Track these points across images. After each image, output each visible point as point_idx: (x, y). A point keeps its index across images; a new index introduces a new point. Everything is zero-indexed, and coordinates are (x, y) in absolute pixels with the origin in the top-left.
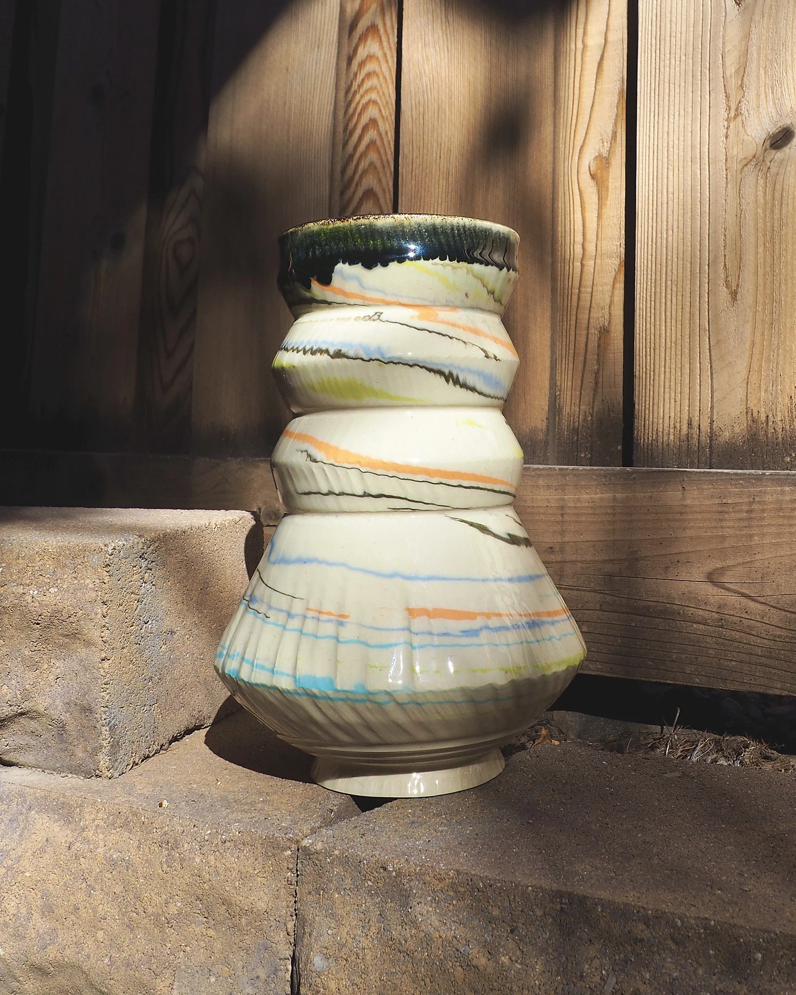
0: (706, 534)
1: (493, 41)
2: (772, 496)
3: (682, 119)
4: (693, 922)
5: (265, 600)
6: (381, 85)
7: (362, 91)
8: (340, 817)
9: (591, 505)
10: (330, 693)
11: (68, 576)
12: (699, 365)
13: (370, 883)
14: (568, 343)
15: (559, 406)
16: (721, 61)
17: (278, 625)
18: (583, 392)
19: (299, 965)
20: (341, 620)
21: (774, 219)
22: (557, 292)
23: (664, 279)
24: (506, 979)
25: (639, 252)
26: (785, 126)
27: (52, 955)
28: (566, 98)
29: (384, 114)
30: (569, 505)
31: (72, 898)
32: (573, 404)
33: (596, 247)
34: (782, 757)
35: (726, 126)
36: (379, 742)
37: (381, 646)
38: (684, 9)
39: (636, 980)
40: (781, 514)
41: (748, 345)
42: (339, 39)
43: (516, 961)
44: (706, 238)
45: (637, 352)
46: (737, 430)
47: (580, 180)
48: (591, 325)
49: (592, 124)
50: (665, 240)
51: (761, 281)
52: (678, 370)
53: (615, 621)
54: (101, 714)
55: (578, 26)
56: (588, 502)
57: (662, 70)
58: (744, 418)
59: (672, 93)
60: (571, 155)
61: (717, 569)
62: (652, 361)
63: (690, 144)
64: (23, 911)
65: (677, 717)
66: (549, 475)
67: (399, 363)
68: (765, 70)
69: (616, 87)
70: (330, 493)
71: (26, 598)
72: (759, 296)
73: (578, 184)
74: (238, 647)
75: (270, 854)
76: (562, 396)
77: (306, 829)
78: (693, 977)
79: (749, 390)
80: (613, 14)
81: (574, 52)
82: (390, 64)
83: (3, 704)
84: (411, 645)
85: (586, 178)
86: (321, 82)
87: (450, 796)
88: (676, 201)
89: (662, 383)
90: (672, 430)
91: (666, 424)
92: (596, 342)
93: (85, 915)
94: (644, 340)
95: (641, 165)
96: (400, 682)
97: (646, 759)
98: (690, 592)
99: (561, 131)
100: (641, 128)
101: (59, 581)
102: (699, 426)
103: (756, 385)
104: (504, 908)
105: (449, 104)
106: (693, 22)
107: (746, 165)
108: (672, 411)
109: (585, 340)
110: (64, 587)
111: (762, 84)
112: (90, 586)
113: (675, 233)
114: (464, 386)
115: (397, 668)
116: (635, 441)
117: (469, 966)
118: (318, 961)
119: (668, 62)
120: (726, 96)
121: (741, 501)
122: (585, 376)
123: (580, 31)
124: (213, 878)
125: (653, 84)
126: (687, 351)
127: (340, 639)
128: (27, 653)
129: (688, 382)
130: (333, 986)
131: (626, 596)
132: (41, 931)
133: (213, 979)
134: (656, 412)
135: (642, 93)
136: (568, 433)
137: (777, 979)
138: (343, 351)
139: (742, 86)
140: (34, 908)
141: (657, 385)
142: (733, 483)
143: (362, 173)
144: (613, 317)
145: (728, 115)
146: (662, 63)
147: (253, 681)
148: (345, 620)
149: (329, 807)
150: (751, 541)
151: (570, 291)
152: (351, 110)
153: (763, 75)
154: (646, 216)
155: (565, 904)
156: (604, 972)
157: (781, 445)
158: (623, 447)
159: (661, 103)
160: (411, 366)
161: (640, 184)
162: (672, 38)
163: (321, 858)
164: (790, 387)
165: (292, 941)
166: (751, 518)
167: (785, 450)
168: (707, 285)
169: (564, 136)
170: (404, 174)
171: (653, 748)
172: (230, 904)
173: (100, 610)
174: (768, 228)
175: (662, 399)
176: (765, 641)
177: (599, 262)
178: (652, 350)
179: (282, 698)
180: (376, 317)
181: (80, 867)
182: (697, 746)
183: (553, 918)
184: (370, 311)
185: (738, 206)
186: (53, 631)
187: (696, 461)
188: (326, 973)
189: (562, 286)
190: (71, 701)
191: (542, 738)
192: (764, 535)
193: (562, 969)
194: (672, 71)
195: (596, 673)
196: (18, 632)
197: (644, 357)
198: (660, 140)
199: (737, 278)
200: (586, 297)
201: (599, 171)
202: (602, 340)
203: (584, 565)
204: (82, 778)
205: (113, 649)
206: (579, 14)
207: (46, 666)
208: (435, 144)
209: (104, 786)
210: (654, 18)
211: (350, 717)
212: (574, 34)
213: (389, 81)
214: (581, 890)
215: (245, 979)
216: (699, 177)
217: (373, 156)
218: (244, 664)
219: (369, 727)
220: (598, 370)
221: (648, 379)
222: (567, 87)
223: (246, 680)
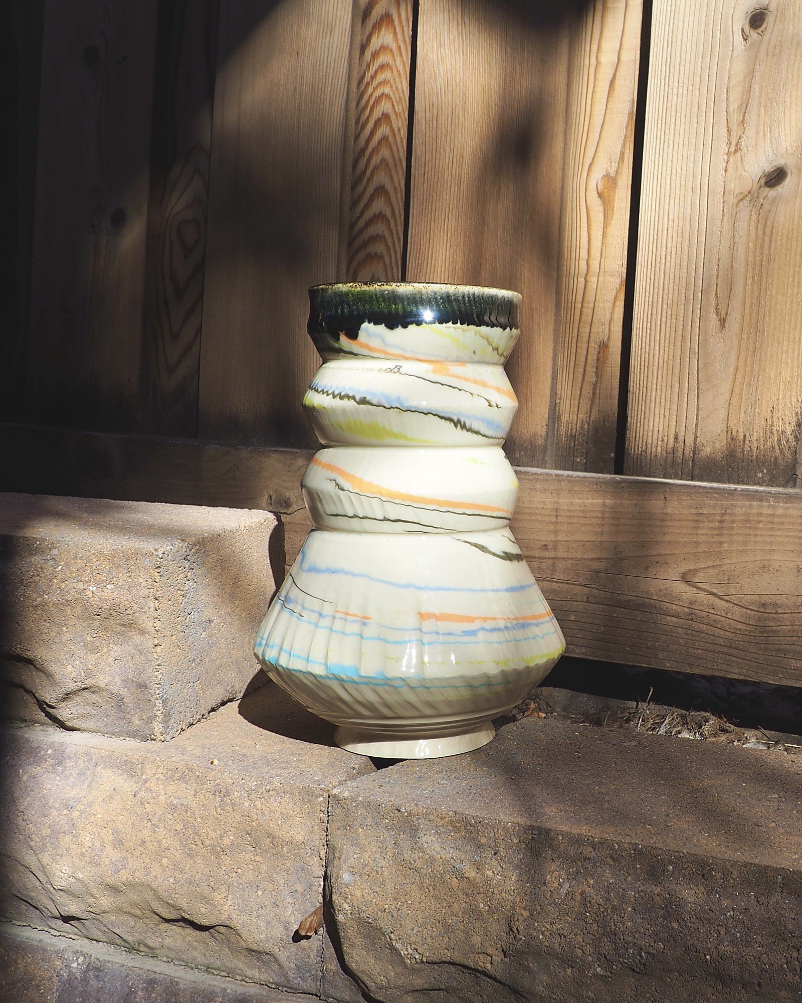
0: (683, 540)
1: (509, 50)
2: (741, 509)
3: (686, 148)
4: (626, 846)
5: (300, 601)
6: (395, 80)
7: (375, 83)
8: (360, 773)
9: (583, 508)
10: (355, 678)
11: (122, 575)
12: (687, 385)
13: (387, 821)
14: (569, 354)
15: (559, 413)
16: (725, 95)
17: (310, 623)
18: (581, 401)
19: (331, 880)
20: (364, 621)
21: (763, 253)
22: (561, 305)
23: (660, 302)
24: (490, 886)
25: (639, 274)
26: (779, 166)
27: (124, 877)
28: (578, 114)
29: (397, 110)
30: (563, 508)
31: (139, 833)
32: (571, 412)
33: (600, 265)
34: (738, 729)
35: (726, 160)
36: (394, 715)
37: (397, 643)
38: (695, 38)
39: (583, 885)
40: (749, 525)
41: (732, 371)
42: (352, 28)
43: (498, 874)
44: (700, 266)
45: (632, 369)
46: (718, 446)
47: (587, 198)
48: (591, 339)
49: (601, 143)
50: (663, 265)
51: (747, 311)
52: (669, 388)
53: (600, 612)
54: (154, 689)
55: (592, 41)
56: (580, 506)
57: (670, 98)
58: (724, 436)
59: (678, 122)
60: (580, 171)
61: (691, 570)
62: (646, 378)
63: (691, 174)
64: (97, 844)
65: (650, 695)
66: (546, 480)
67: (415, 411)
68: (765, 110)
69: (627, 108)
70: (355, 516)
71: (87, 593)
72: (745, 325)
73: (586, 201)
74: (276, 640)
75: (306, 800)
76: (561, 405)
77: (335, 782)
78: (624, 882)
79: (730, 411)
80: (627, 32)
81: (587, 67)
82: (405, 58)
83: (69, 681)
84: (422, 641)
85: (593, 196)
86: (333, 70)
87: (449, 758)
88: (675, 228)
89: (653, 399)
90: (660, 443)
91: (655, 437)
92: (596, 355)
93: (151, 847)
94: (639, 358)
95: (645, 191)
96: (413, 671)
97: (611, 731)
98: (666, 589)
99: (572, 146)
100: (647, 154)
101: (115, 579)
102: (685, 441)
103: (737, 407)
104: (490, 837)
105: (462, 110)
106: (701, 53)
107: (742, 200)
108: (661, 425)
109: (586, 353)
110: (120, 584)
111: (762, 122)
112: (143, 584)
113: (673, 260)
114: (470, 430)
115: (410, 660)
116: (626, 451)
117: (462, 877)
118: (346, 877)
119: (675, 90)
120: (728, 131)
121: (714, 512)
122: (584, 387)
123: (595, 47)
124: (260, 817)
125: (661, 111)
126: (677, 371)
127: (364, 636)
128: (89, 639)
129: (676, 399)
130: (358, 893)
131: (610, 591)
132: (113, 859)
133: (260, 893)
134: (646, 426)
135: (650, 119)
136: (566, 439)
137: (682, 882)
138: (368, 398)
139: (743, 122)
140: (106, 842)
141: (648, 400)
142: (709, 495)
143: (374, 169)
144: (612, 333)
145: (729, 149)
146: (670, 91)
147: (290, 667)
148: (367, 621)
149: (352, 765)
150: (721, 547)
151: (573, 305)
152: (363, 102)
153: (764, 114)
154: (647, 240)
155: (535, 835)
156: (561, 880)
157: (755, 462)
158: (615, 455)
159: (667, 130)
160: (426, 414)
161: (644, 209)
162: (681, 67)
163: (347, 803)
164: (766, 411)
165: (324, 864)
166: (722, 528)
167: (758, 467)
168: (699, 311)
169: (574, 151)
170: (417, 176)
171: (628, 721)
172: (274, 837)
173: (152, 605)
174: (757, 262)
175: (653, 414)
176: (728, 633)
177: (602, 279)
178: (646, 368)
179: (316, 682)
180: (396, 370)
181: (145, 811)
182: (666, 719)
183: (526, 844)
184: (391, 364)
185: (732, 238)
186: (112, 621)
187: (680, 472)
188: (353, 885)
189: (566, 299)
190: (128, 678)
191: (530, 711)
192: (731, 542)
193: (531, 879)
194: (680, 100)
195: (580, 656)
196: (80, 622)
197: (638, 373)
198: (664, 168)
199: (726, 307)
200: (588, 312)
201: (606, 191)
202: (601, 355)
203: (574, 562)
204: (139, 741)
205: (164, 636)
206: (594, 29)
207: (105, 650)
208: (448, 149)
209: (159, 748)
210: (666, 45)
211: (372, 697)
212: (589, 49)
213: (403, 76)
214: (548, 825)
215: (286, 893)
216: (698, 207)
217: (385, 152)
218: (282, 653)
219: (387, 705)
220: (596, 382)
221: (641, 394)
222: (579, 103)
223: (284, 666)
